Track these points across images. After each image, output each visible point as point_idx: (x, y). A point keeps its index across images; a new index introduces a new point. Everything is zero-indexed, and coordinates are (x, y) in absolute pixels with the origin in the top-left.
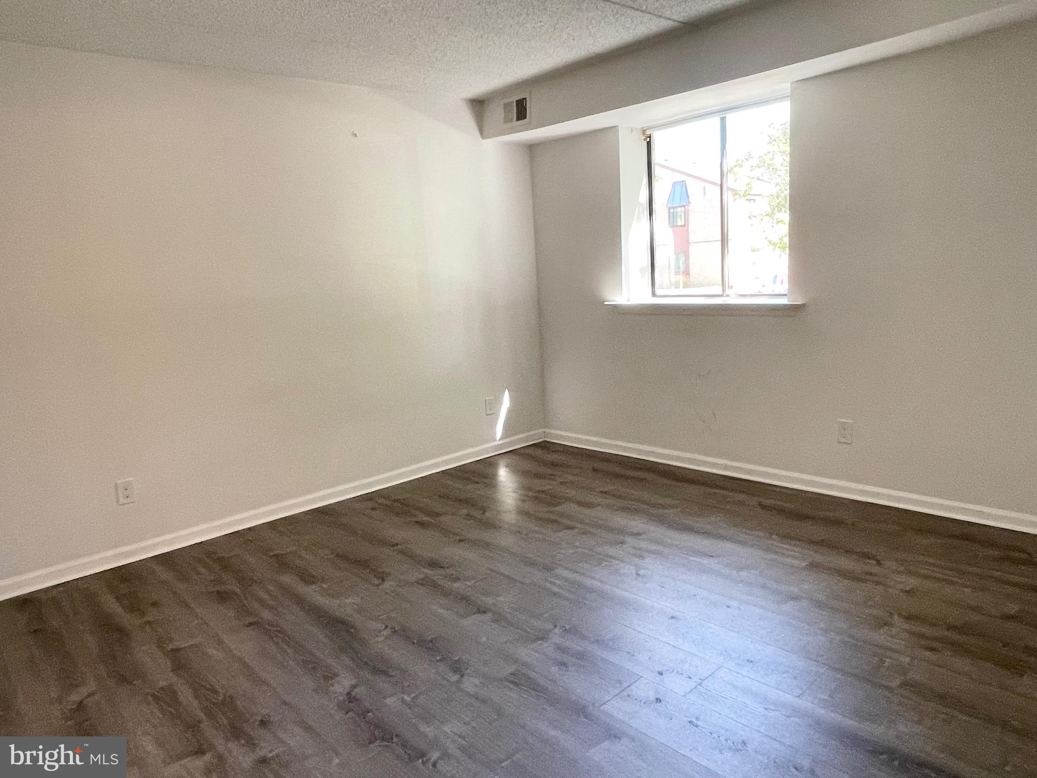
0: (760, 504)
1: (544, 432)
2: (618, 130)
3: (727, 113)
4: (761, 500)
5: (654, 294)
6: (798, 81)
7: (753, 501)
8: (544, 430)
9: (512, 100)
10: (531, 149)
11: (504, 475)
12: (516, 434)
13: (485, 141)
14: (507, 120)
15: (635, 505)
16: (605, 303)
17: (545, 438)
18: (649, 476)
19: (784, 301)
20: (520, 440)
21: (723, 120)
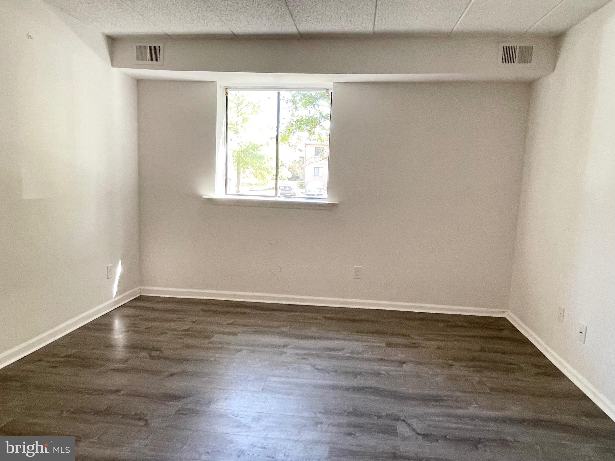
0: (325, 318)
1: (140, 289)
2: (216, 85)
3: (281, 90)
4: (324, 315)
5: (226, 194)
6: (337, 82)
7: (320, 317)
8: (139, 288)
9: (147, 45)
10: (139, 82)
11: (118, 324)
12: (126, 291)
13: (115, 69)
14: (138, 58)
15: (262, 329)
16: (203, 197)
17: (140, 293)
18: (248, 311)
19: (326, 202)
20: (126, 297)
21: (279, 93)
